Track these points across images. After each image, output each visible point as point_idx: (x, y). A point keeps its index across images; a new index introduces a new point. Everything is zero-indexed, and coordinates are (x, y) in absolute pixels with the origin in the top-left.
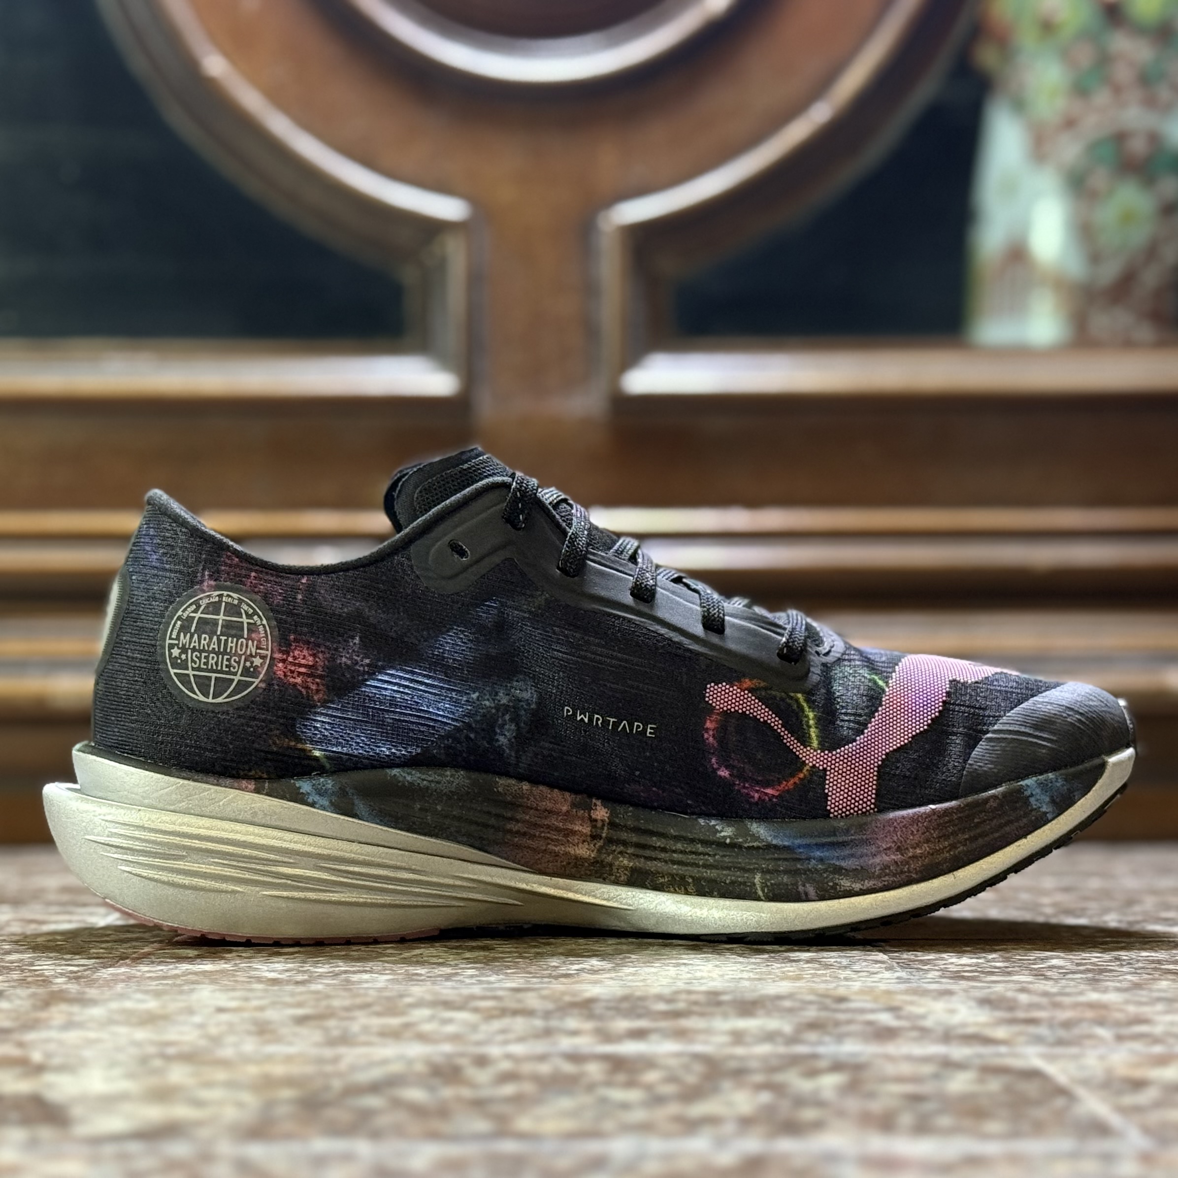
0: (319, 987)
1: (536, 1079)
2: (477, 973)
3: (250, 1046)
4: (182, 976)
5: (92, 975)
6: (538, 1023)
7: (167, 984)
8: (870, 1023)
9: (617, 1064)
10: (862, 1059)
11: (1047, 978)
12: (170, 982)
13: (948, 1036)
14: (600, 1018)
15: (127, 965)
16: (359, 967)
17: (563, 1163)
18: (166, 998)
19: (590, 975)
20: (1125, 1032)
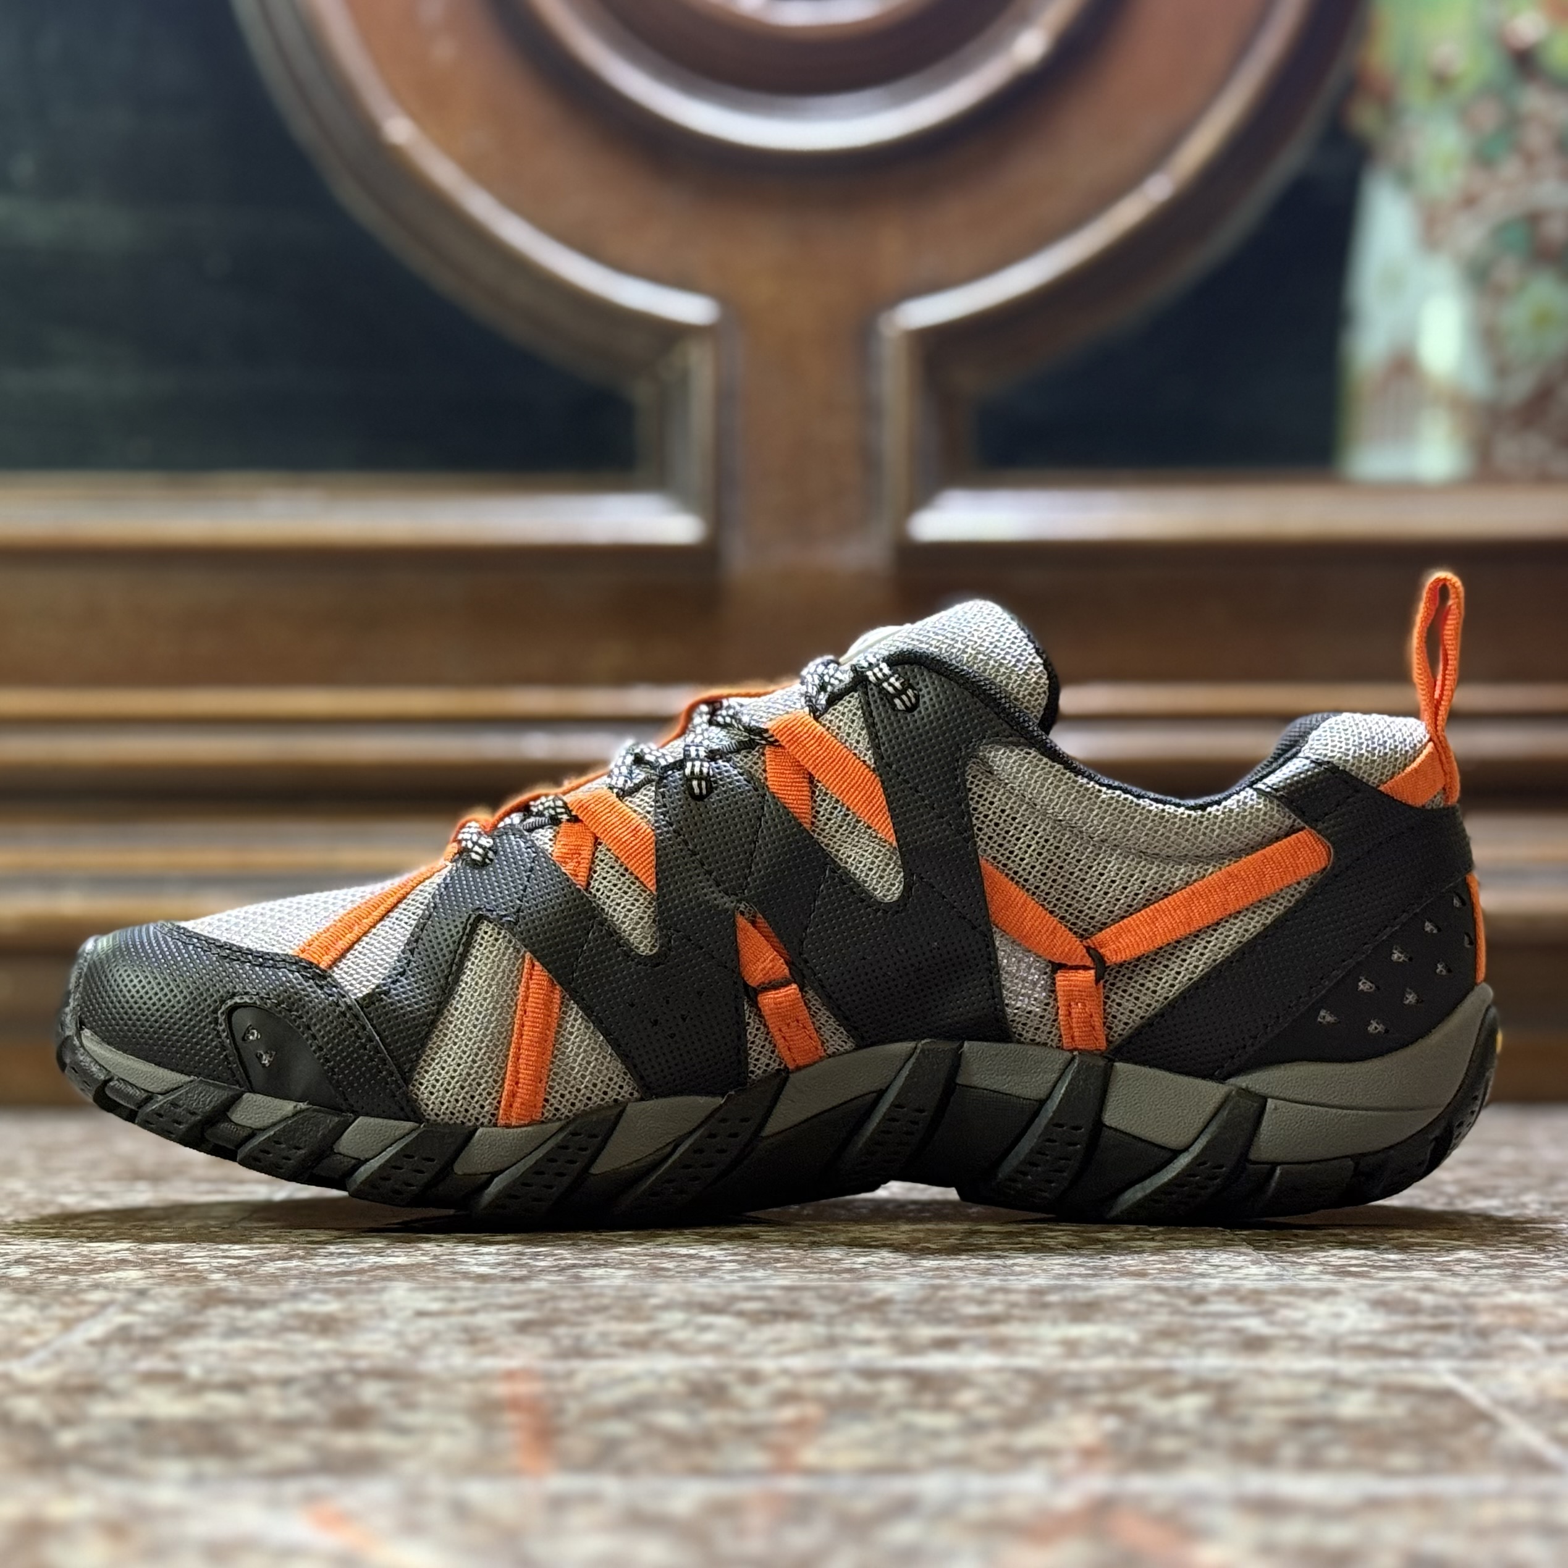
0: (541, 1285)
1: (822, 1400)
2: (738, 1267)
3: (460, 1359)
4: (369, 1271)
5: (256, 1269)
6: (820, 1330)
7: (351, 1281)
8: (1237, 1331)
9: (922, 1381)
10: (1229, 1376)
11: (1455, 1274)
12: (354, 1278)
13: (1334, 1347)
14: (897, 1324)
15: (301, 1258)
16: (591, 1259)
17: (863, 1506)
18: (351, 1298)
19: (880, 1270)
20: (1557, 1342)
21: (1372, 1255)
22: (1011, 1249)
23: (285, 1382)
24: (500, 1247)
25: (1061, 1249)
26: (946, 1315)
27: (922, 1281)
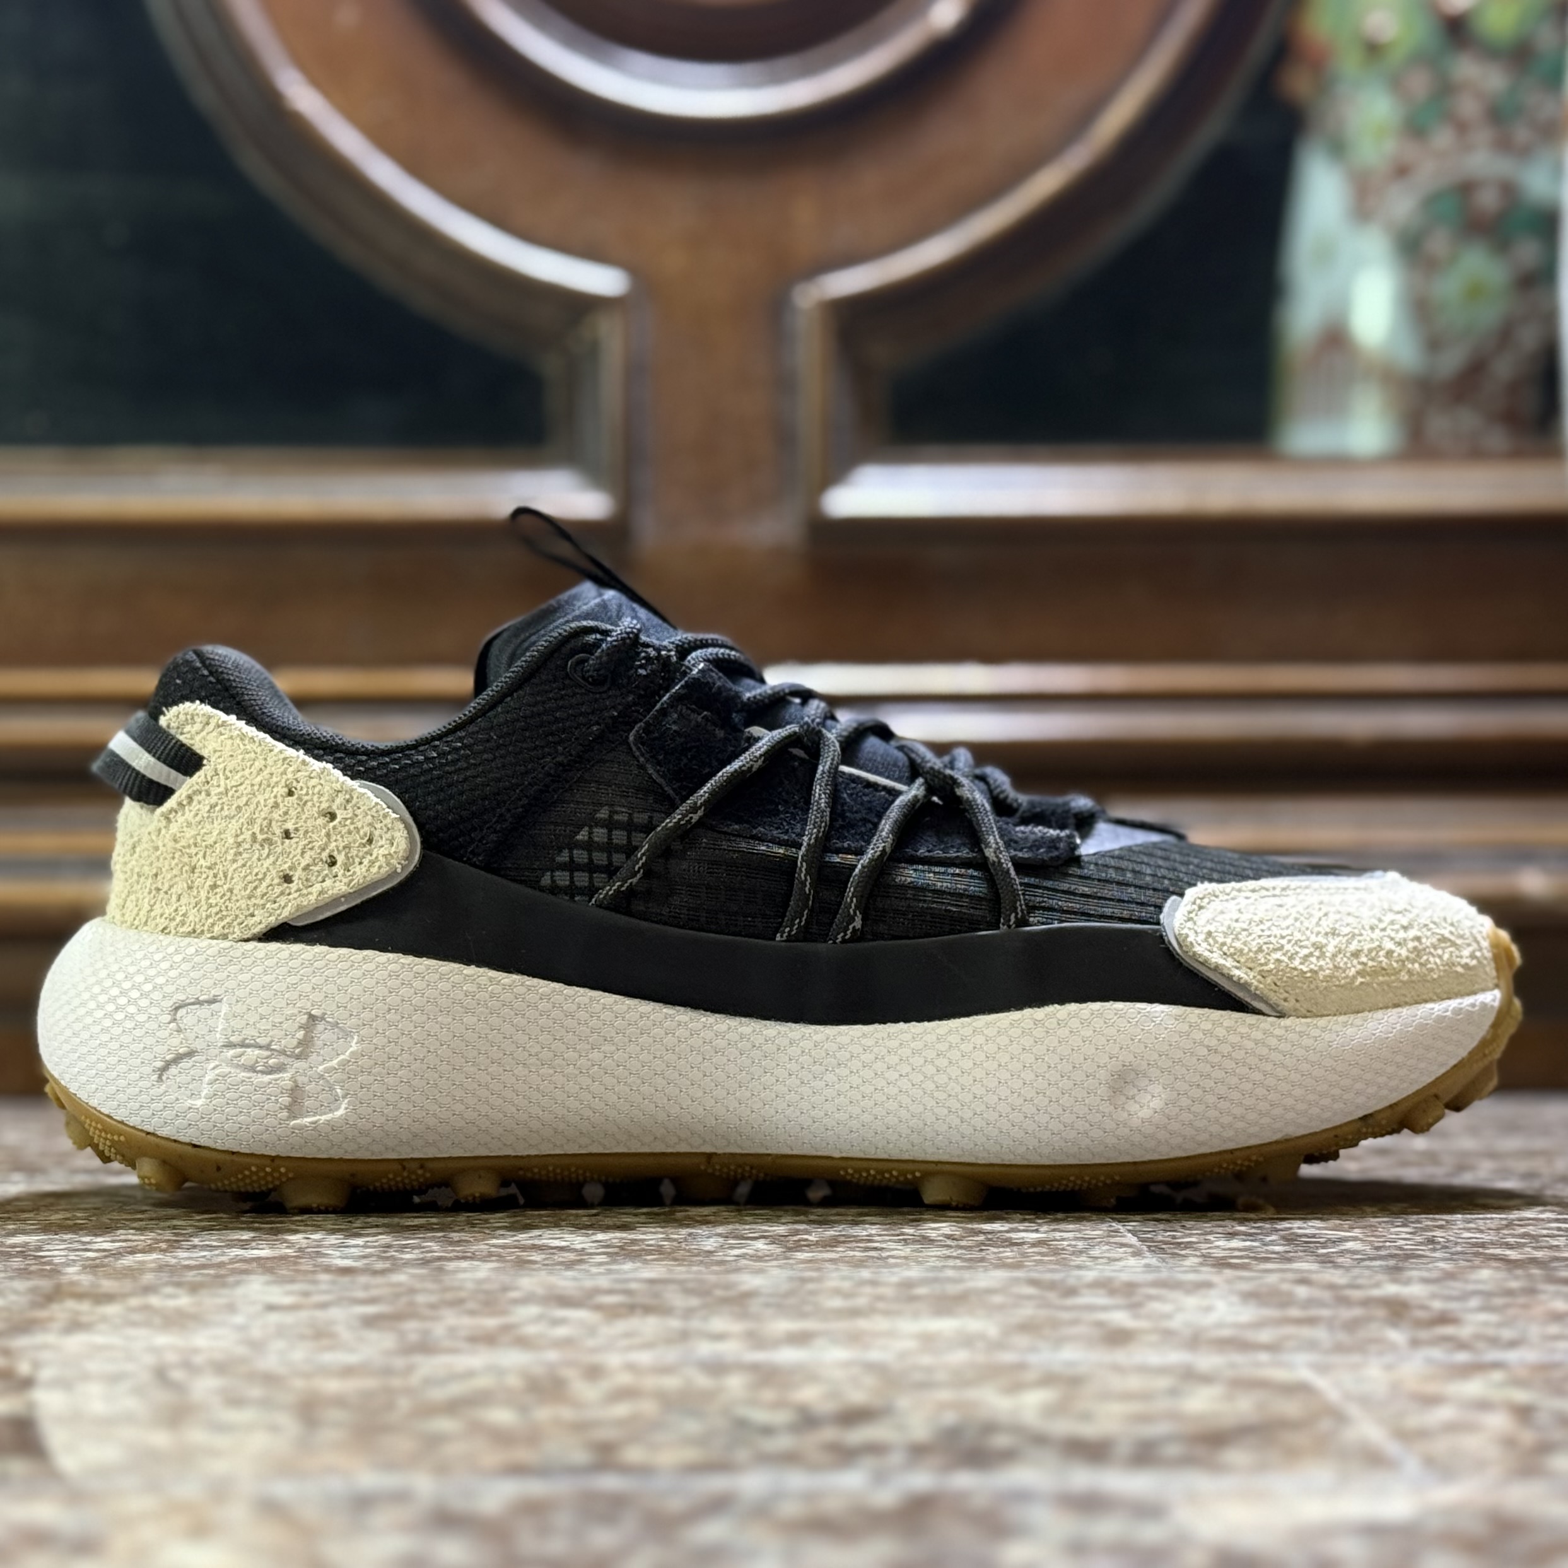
0: (402, 1278)
1: (660, 1396)
2: (607, 1259)
3: (300, 1354)
4: (229, 1264)
5: (114, 1262)
6: (675, 1323)
7: (208, 1275)
8: (1100, 1324)
9: (766, 1375)
10: (1081, 1370)
11: (1336, 1266)
12: (212, 1272)
13: (1196, 1340)
14: (755, 1317)
15: (163, 1251)
16: (458, 1252)
17: (676, 1504)
18: (204, 1292)
19: (751, 1263)
20: (1424, 1334)
21: (1257, 1247)
22: (890, 1241)
23: (114, 1379)
24: (369, 1239)
25: (941, 1241)
26: (808, 1308)
27: (790, 1273)
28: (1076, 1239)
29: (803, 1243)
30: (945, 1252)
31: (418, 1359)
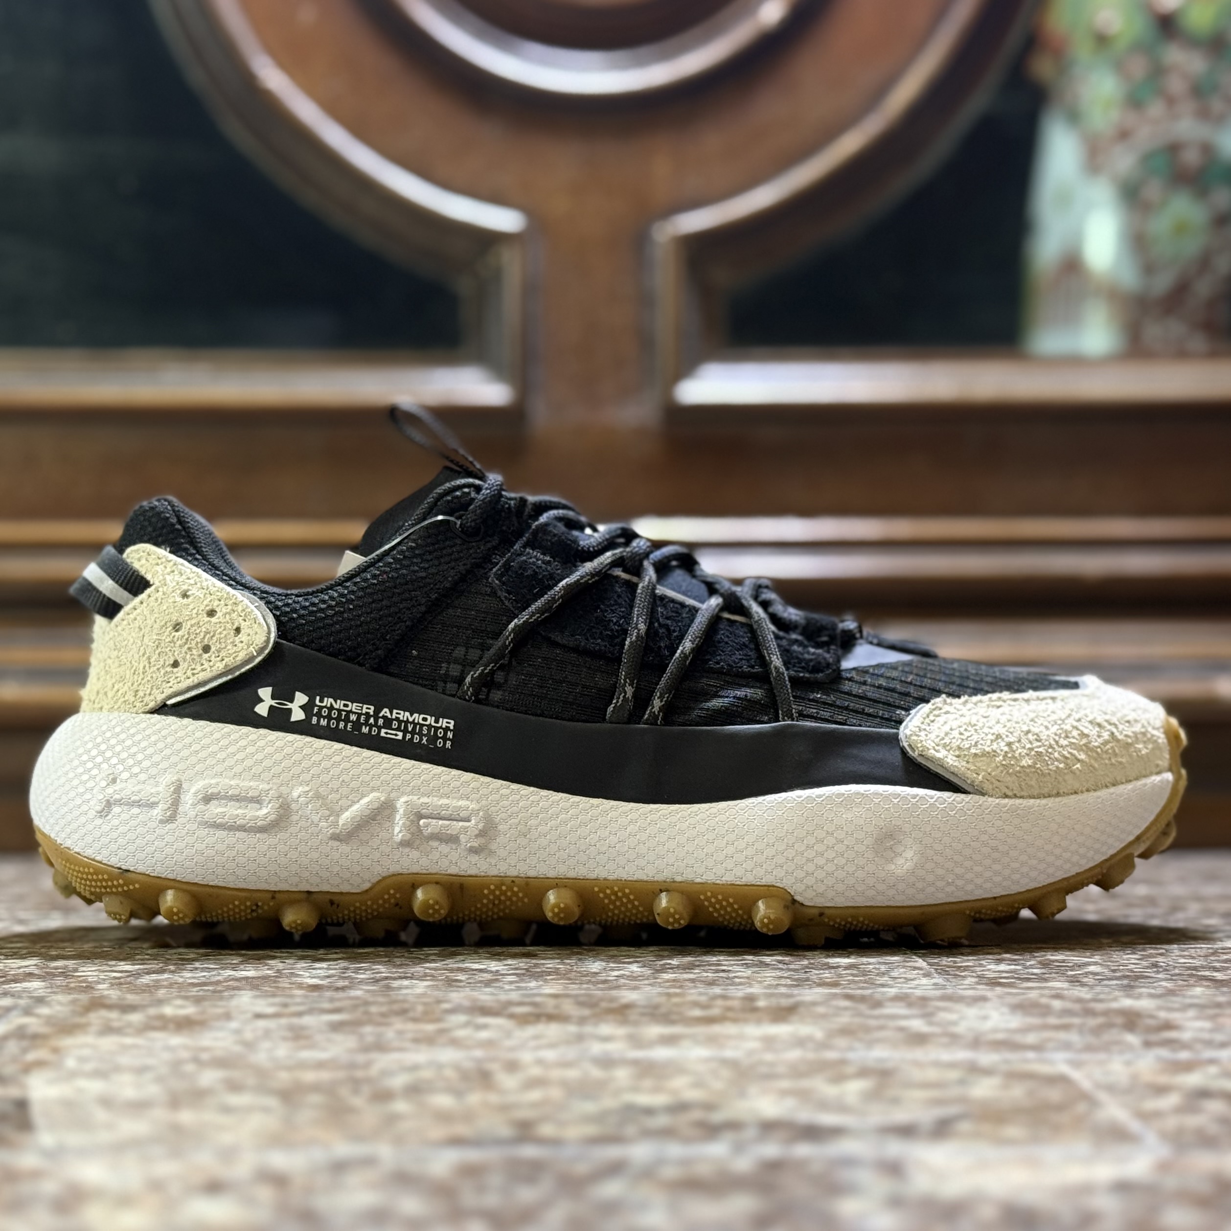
0: (358, 993)
1: (564, 1084)
2: (516, 979)
3: (283, 1052)
4: (224, 982)
5: (134, 981)
6: (572, 1029)
7: (209, 990)
8: (903, 1029)
9: (646, 1068)
10: (890, 1065)
11: (1083, 985)
12: (210, 988)
13: (977, 1042)
14: (636, 1023)
15: (173, 972)
16: (401, 973)
17: (582, 1168)
18: (206, 1003)
19: (628, 982)
20: (1154, 1037)
21: (1020, 970)
22: (734, 965)
24: (331, 963)
25: (774, 965)
26: (674, 1017)
27: (660, 990)
28: (880, 963)
29: (668, 966)
30: (778, 974)
31: (374, 1056)
